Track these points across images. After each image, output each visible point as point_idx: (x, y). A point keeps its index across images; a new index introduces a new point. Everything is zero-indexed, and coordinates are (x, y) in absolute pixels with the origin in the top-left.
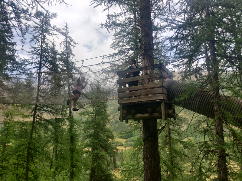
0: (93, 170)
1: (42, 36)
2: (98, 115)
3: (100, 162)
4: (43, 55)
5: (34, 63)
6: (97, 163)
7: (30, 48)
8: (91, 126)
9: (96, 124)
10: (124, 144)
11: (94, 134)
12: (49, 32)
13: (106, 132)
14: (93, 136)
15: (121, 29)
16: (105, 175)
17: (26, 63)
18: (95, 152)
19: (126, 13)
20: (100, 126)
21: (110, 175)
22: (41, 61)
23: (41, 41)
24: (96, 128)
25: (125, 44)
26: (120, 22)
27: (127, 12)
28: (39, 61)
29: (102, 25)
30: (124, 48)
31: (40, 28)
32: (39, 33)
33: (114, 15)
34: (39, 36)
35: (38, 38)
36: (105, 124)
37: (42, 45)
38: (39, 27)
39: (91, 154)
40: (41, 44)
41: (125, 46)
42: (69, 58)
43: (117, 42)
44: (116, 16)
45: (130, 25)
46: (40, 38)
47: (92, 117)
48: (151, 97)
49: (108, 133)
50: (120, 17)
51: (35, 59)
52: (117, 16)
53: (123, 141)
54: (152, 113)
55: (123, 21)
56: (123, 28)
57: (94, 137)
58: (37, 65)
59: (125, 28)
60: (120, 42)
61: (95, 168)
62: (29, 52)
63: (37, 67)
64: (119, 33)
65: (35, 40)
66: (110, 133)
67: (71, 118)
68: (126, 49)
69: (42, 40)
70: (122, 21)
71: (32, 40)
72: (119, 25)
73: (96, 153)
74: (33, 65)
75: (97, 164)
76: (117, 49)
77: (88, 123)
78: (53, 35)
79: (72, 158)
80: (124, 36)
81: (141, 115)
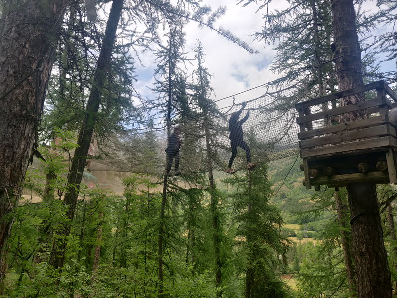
0: (250, 273)
1: (170, 64)
2: (254, 184)
3: (262, 260)
4: (172, 93)
5: (161, 105)
6: (256, 261)
7: (155, 84)
8: (244, 201)
9: (252, 198)
10: (298, 234)
11: (249, 214)
12: (179, 56)
13: (270, 212)
14: (247, 218)
15: (289, 36)
16: (271, 283)
17: (151, 106)
18: (252, 244)
19: (297, 8)
20: (259, 201)
21: (279, 283)
22: (169, 102)
23: (168, 72)
24: (252, 205)
25: (298, 61)
26: (286, 24)
27: (299, 5)
28: (167, 101)
29: (257, 34)
30: (296, 67)
31: (166, 53)
32: (166, 60)
33: (276, 15)
34: (166, 64)
35: (164, 67)
36: (267, 198)
37: (170, 78)
38: (166, 51)
39: (246, 247)
40: (168, 76)
41: (298, 64)
42: (206, 94)
43: (282, 60)
44: (279, 15)
45: (304, 27)
46: (168, 67)
47: (244, 188)
48: (363, 143)
49: (272, 213)
50: (287, 16)
51: (162, 99)
52: (282, 14)
53: (296, 228)
54: (366, 173)
55: (292, 22)
56: (293, 33)
57: (249, 220)
58: (165, 108)
59: (296, 34)
60: (287, 58)
61: (254, 270)
62: (154, 90)
63: (164, 111)
64: (286, 44)
65: (161, 71)
66: (276, 213)
67: (213, 187)
68: (300, 69)
69: (170, 70)
70: (290, 22)
71: (157, 72)
72: (285, 30)
73: (254, 246)
74: (160, 108)
75: (257, 263)
76: (284, 71)
77: (238, 196)
78: (184, 60)
79: (218, 251)
80: (295, 48)
81: (345, 177)
